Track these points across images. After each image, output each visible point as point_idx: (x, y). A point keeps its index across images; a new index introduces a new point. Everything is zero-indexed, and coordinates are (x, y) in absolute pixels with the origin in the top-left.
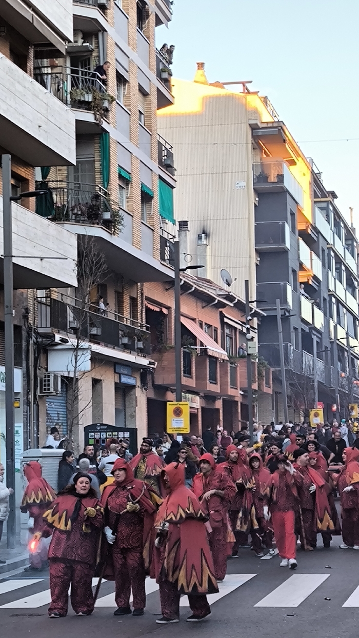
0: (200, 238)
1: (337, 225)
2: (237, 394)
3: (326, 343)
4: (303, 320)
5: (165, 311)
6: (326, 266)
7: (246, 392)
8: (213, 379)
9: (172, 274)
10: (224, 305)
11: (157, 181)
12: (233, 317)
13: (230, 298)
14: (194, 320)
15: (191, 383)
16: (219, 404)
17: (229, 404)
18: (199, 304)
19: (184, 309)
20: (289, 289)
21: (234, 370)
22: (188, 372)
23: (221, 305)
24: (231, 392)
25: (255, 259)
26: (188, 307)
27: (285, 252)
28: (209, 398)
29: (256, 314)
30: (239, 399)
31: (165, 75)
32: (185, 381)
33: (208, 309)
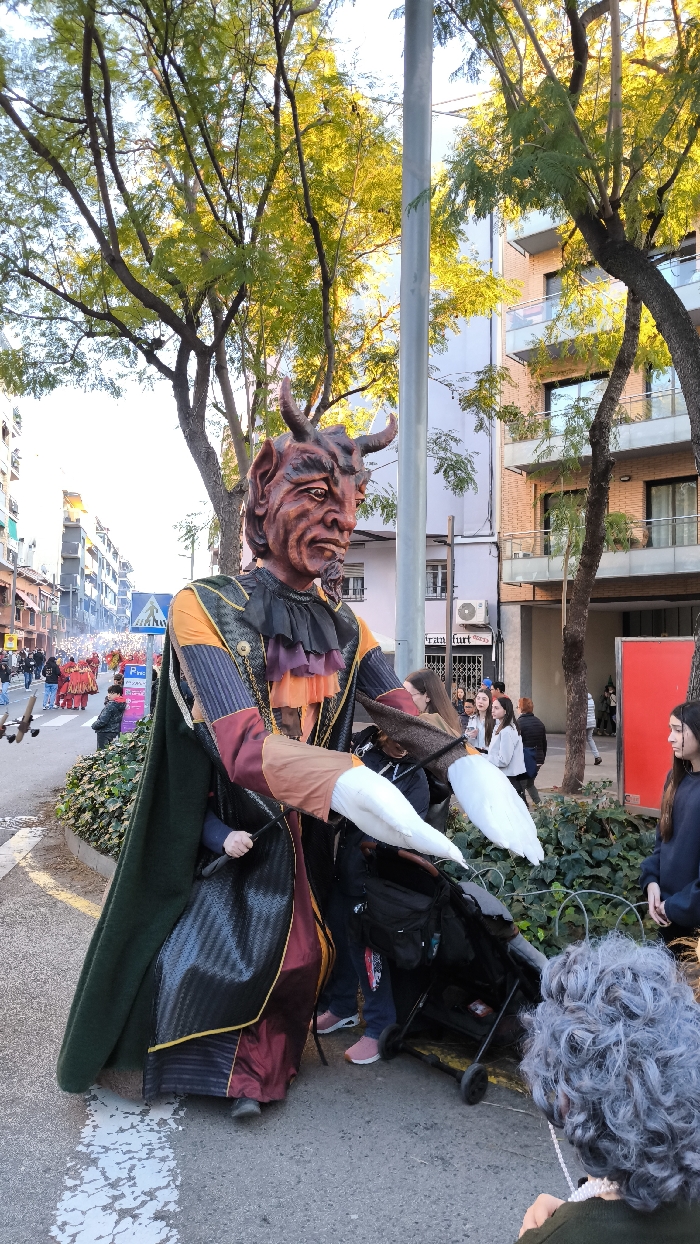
0: (30, 547)
1: (109, 545)
2: (46, 632)
3: (98, 607)
4: (85, 595)
5: (7, 586)
6: (101, 566)
7: (51, 631)
8: (32, 623)
9: (13, 568)
10: (41, 585)
11: (8, 519)
12: (46, 591)
13: (45, 581)
14: (24, 591)
15: (20, 625)
16: (35, 636)
17: (40, 636)
18: (28, 583)
19: (18, 585)
20: (79, 578)
21: (44, 619)
22: (18, 618)
23: (39, 584)
24: (41, 630)
25: (61, 561)
26: (21, 584)
27: (77, 559)
28: (30, 632)
29: (59, 590)
30: (46, 634)
31: (16, 465)
32: (16, 623)
33: (32, 586)
